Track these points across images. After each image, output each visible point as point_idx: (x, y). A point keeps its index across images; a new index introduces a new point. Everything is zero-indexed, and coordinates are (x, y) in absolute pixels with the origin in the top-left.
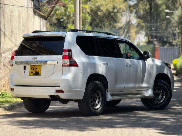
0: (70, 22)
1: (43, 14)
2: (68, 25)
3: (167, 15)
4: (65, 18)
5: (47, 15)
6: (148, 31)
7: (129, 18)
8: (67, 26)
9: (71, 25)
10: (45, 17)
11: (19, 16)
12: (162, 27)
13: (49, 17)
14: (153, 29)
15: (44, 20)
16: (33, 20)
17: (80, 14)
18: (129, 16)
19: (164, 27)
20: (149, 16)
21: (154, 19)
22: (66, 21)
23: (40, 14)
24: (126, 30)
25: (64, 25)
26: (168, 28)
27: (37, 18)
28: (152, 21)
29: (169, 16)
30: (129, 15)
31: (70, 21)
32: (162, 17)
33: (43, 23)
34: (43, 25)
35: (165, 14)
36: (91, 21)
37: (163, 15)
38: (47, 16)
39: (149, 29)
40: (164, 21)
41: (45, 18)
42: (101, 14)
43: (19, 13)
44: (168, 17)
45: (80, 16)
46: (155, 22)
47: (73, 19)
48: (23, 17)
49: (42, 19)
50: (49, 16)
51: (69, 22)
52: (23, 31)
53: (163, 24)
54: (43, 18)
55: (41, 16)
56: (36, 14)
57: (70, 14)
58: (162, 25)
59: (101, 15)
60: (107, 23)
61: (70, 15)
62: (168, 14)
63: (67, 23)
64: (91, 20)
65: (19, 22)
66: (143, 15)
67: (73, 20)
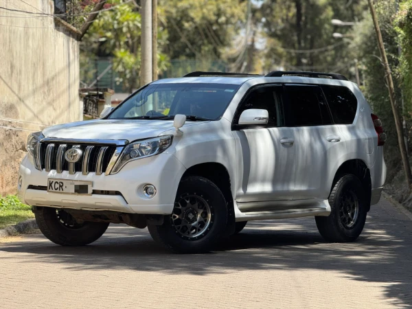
0: (120, 45)
1: (75, 29)
2: (117, 50)
3: (335, 31)
4: (109, 34)
5: (82, 31)
6: (292, 65)
7: (251, 36)
8: (113, 52)
9: (122, 50)
10: (78, 34)
11: (26, 33)
12: (325, 58)
13: (86, 35)
14: (304, 61)
15: (76, 42)
16: (53, 41)
17: (153, 29)
18: (252, 33)
19: (329, 59)
20: (295, 34)
21: (305, 39)
22: (112, 42)
23: (67, 27)
24: (245, 64)
25: (108, 51)
26: (337, 60)
27: (61, 37)
28: (303, 45)
29: (341, 33)
30: (251, 30)
31: (119, 41)
32: (325, 37)
33: (73, 48)
34: (74, 52)
35: (332, 30)
36: (168, 42)
37: (327, 31)
38: (81, 33)
39: (294, 62)
40: (329, 43)
41: (78, 36)
42: (191, 26)
43: (26, 27)
44: (337, 35)
45: (153, 32)
46: (308, 46)
47: (127, 38)
48: (33, 34)
49: (71, 39)
50: (85, 32)
51: (117, 44)
52: (34, 64)
53: (326, 50)
54: (73, 37)
55: (69, 33)
56: (61, 27)
57: (121, 26)
58: (326, 53)
59: (190, 29)
60: (206, 48)
61: (120, 29)
62: (339, 30)
63: (114, 46)
64: (168, 39)
65: (27, 46)
66: (283, 30)
67: (126, 40)
